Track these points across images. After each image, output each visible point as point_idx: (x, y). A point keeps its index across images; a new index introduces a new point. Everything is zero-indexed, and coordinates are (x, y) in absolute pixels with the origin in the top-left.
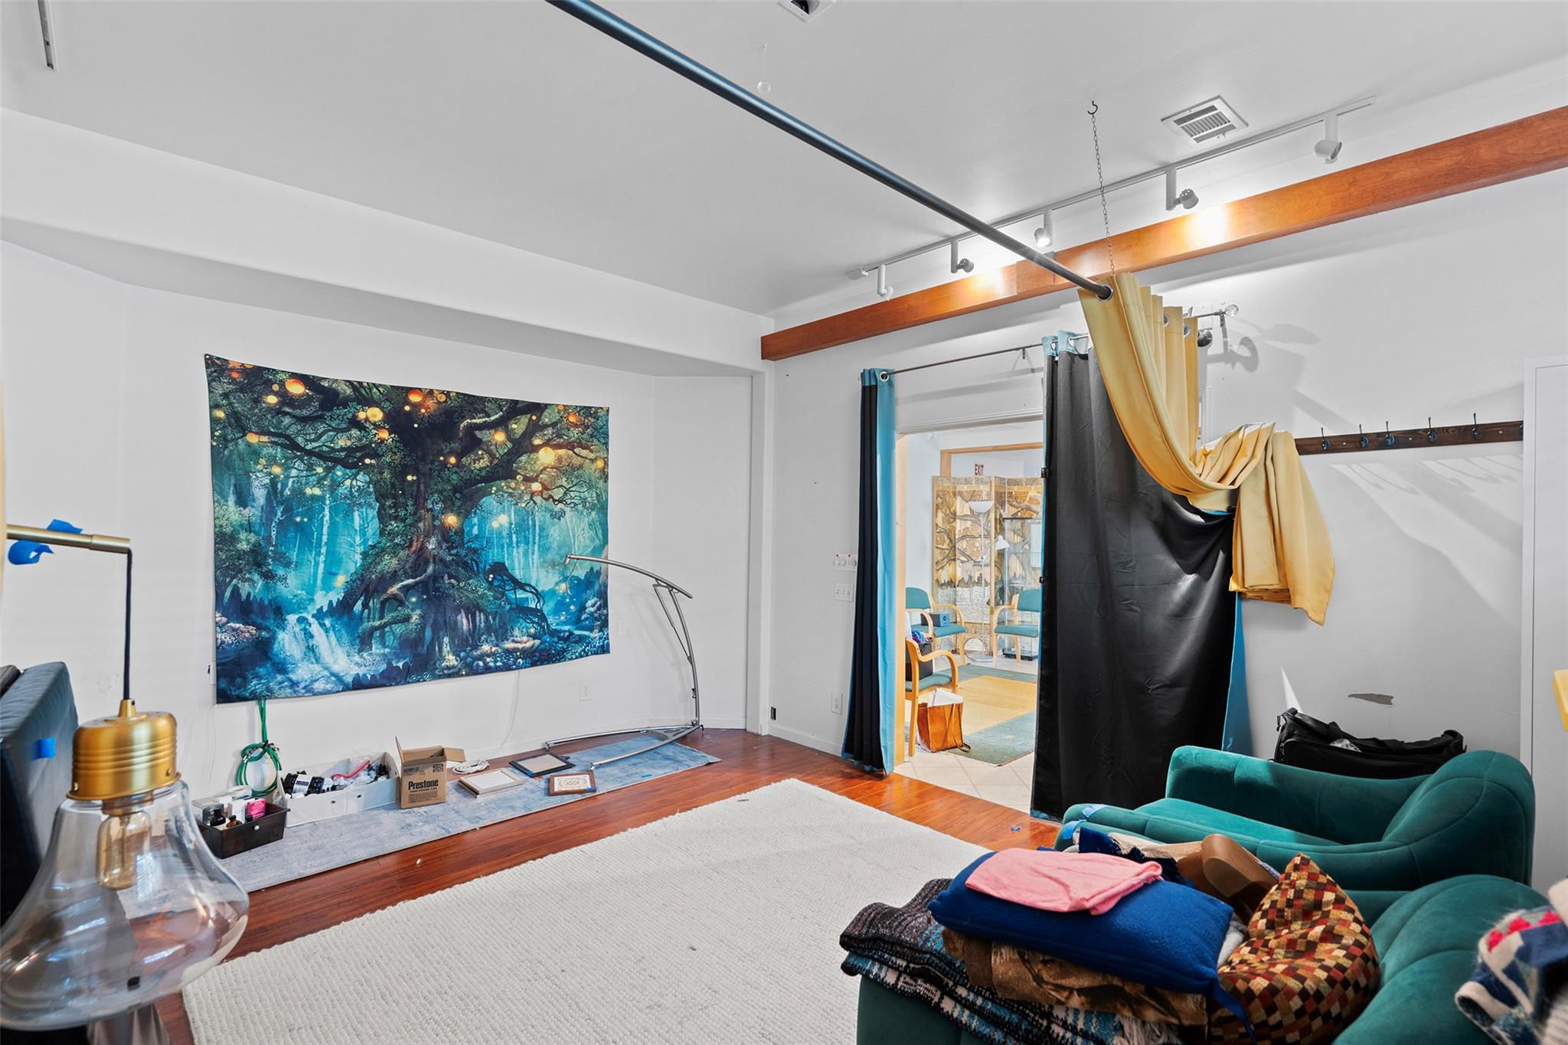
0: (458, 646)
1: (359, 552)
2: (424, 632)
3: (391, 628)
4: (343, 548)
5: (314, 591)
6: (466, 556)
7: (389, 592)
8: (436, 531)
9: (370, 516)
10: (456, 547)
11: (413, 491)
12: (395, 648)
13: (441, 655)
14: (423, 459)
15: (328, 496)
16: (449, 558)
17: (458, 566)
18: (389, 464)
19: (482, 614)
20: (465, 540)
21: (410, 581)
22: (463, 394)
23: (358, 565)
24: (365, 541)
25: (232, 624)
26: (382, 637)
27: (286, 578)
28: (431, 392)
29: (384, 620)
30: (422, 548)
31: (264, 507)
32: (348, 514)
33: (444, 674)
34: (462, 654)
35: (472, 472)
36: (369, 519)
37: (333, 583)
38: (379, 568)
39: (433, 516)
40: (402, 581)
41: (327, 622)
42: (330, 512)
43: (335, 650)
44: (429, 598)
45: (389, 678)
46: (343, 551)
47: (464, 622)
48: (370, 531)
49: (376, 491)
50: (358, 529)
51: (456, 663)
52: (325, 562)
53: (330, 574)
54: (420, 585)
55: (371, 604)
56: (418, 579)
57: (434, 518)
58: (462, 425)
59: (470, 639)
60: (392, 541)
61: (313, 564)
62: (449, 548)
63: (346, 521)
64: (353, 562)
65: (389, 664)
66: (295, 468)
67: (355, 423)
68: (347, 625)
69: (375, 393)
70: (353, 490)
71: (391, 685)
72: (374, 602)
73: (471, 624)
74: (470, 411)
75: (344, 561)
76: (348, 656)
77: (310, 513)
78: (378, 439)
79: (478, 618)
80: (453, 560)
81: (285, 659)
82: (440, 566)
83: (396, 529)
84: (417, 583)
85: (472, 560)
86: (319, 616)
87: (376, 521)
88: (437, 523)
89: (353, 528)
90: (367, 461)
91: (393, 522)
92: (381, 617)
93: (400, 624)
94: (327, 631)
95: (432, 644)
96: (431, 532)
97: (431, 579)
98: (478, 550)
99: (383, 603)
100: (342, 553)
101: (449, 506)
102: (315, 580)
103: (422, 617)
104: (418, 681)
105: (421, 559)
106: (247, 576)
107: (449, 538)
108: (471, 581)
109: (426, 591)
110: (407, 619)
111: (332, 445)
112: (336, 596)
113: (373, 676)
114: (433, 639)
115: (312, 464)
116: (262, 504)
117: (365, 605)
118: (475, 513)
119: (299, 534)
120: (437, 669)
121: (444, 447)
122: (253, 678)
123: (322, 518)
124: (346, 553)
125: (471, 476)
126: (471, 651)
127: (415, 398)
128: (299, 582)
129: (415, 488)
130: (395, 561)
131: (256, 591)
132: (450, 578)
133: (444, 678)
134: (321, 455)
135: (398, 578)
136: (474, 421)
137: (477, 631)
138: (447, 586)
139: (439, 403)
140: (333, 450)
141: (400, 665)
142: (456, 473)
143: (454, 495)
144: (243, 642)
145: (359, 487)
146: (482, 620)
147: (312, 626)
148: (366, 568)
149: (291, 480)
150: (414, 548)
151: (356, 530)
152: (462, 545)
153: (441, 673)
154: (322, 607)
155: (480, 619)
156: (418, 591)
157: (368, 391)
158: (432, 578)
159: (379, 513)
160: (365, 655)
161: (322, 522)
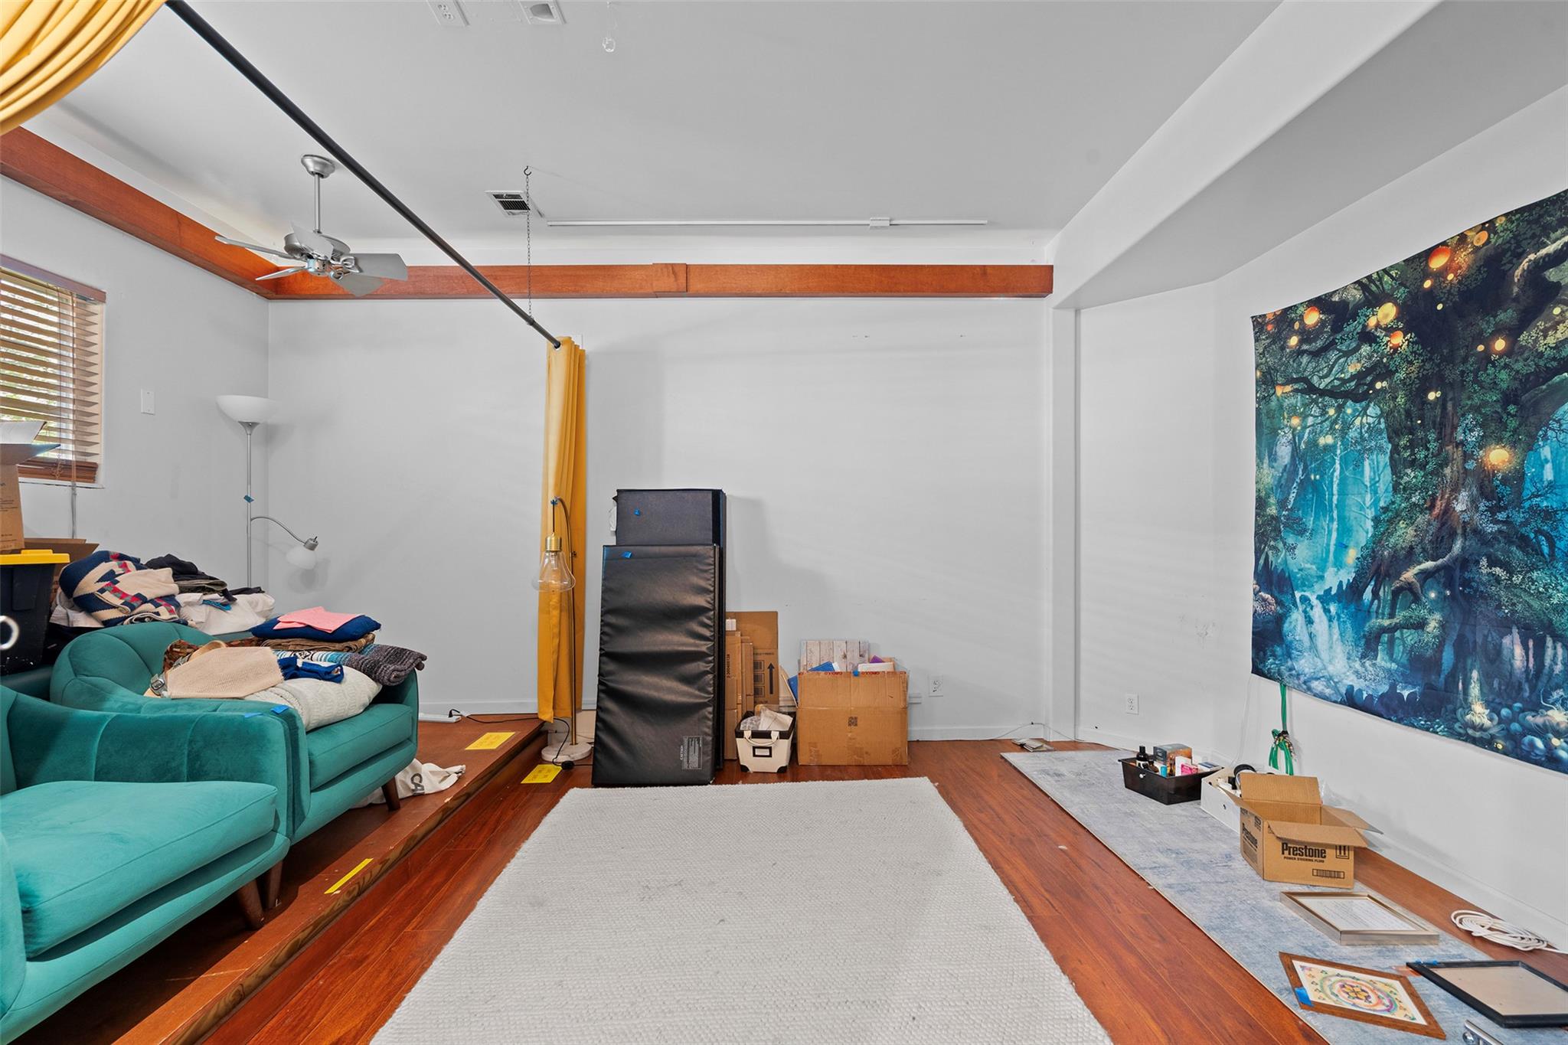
0: (1499, 694)
1: (1370, 517)
2: (1441, 652)
3: (1402, 634)
4: (1352, 513)
5: (1325, 566)
6: (1526, 523)
7: (1402, 578)
8: (1469, 480)
9: (1382, 465)
10: (1505, 508)
11: (1435, 417)
12: (1403, 666)
13: (1466, 700)
14: (1450, 359)
15: (1340, 443)
16: (1491, 528)
17: (1510, 542)
18: (1403, 381)
19: (1559, 645)
20: (1526, 493)
21: (1429, 564)
22: (1517, 211)
23: (1370, 535)
24: (1375, 503)
25: (1262, 593)
26: (1391, 642)
27: (1295, 548)
28: (1462, 238)
29: (1396, 620)
30: (1448, 510)
31: (1288, 466)
32: (1358, 465)
33: (1467, 734)
34: (1505, 712)
35: (1541, 355)
36: (1381, 469)
37: (1345, 559)
38: (1392, 540)
39: (1465, 452)
40: (1420, 563)
41: (1333, 608)
42: (1340, 464)
43: (1334, 646)
44: (1453, 597)
45: (1387, 707)
46: (1353, 515)
47: (1517, 653)
48: (1382, 486)
49: (1387, 428)
50: (1368, 485)
51: (1487, 723)
52: (1338, 529)
53: (1342, 547)
54: (1442, 573)
55: (1381, 593)
56: (1440, 561)
57: (1466, 457)
58: (1518, 272)
59: (1526, 687)
60: (1408, 499)
61: (1326, 533)
62: (1493, 511)
63: (1355, 474)
64: (1364, 532)
65: (1393, 687)
66: (1312, 415)
67: (1367, 337)
68: (1353, 617)
69: (1387, 282)
70: (1363, 430)
71: (1390, 719)
72: (1384, 589)
73: (1531, 660)
74: (1533, 236)
75: (1355, 529)
76: (1349, 659)
77: (1323, 469)
78: (1391, 348)
79: (1549, 652)
80: (1500, 531)
81: (1291, 642)
82: (1472, 543)
83: (1414, 480)
84: (1438, 569)
85: (1539, 532)
86: (1325, 599)
87: (1388, 470)
88: (1471, 465)
89: (1363, 483)
90: (1378, 385)
91: (1409, 471)
92: (1392, 616)
93: (1413, 631)
94: (1330, 620)
95: (1452, 677)
96: (1461, 482)
97: (1458, 564)
98: (1555, 512)
99: (1396, 593)
100: (1352, 518)
101: (1494, 430)
102: (1328, 552)
103: (1443, 626)
104: (1427, 730)
105: (1446, 529)
106: (1272, 543)
107: (1492, 491)
108: (1535, 575)
109: (1449, 585)
110: (1421, 625)
111: (1343, 376)
112: (1347, 576)
113: (1370, 697)
114: (1455, 668)
115: (1325, 406)
116: (1286, 463)
117: (1375, 594)
118: (1545, 438)
119: (1315, 495)
120: (1458, 721)
121: (1484, 326)
122: (1271, 656)
123: (1332, 474)
124: (1356, 518)
125: (1537, 365)
126: (1522, 710)
127: (1437, 263)
128: (1310, 553)
129: (1438, 411)
130: (1411, 531)
131: (1279, 561)
132: (1492, 563)
133: (1466, 741)
134: (1331, 393)
135: (1414, 559)
136: (1543, 252)
137: (1544, 679)
138: (1484, 579)
139: (1477, 249)
140: (1344, 381)
141: (1406, 693)
142: (1506, 366)
143: (1505, 409)
144: (1269, 614)
145: (1369, 424)
146: (1560, 658)
147: (1315, 609)
148: (1378, 540)
149: (1307, 430)
150: (1436, 511)
151: (1366, 486)
152: (1518, 503)
153: (1461, 731)
154: (1331, 588)
155: (1555, 655)
156: (1439, 583)
157: (1378, 283)
158: (1460, 559)
159: (1391, 458)
160: (1368, 663)
161: (1332, 479)
